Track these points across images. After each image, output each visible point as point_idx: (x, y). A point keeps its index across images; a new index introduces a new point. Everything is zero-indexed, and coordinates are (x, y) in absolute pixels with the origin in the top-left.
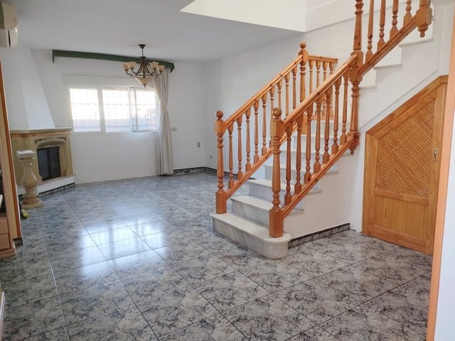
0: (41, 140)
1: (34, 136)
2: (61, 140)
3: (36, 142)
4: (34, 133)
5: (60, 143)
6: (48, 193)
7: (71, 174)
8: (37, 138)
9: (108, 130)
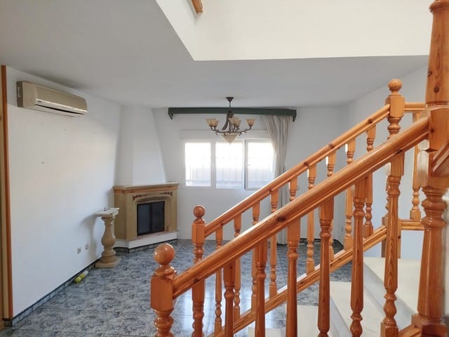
0: (140, 196)
1: (132, 192)
2: (166, 195)
3: (134, 198)
4: (132, 190)
5: (163, 198)
6: (141, 249)
7: (175, 229)
8: (135, 194)
9: (218, 186)
